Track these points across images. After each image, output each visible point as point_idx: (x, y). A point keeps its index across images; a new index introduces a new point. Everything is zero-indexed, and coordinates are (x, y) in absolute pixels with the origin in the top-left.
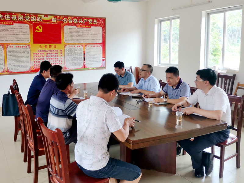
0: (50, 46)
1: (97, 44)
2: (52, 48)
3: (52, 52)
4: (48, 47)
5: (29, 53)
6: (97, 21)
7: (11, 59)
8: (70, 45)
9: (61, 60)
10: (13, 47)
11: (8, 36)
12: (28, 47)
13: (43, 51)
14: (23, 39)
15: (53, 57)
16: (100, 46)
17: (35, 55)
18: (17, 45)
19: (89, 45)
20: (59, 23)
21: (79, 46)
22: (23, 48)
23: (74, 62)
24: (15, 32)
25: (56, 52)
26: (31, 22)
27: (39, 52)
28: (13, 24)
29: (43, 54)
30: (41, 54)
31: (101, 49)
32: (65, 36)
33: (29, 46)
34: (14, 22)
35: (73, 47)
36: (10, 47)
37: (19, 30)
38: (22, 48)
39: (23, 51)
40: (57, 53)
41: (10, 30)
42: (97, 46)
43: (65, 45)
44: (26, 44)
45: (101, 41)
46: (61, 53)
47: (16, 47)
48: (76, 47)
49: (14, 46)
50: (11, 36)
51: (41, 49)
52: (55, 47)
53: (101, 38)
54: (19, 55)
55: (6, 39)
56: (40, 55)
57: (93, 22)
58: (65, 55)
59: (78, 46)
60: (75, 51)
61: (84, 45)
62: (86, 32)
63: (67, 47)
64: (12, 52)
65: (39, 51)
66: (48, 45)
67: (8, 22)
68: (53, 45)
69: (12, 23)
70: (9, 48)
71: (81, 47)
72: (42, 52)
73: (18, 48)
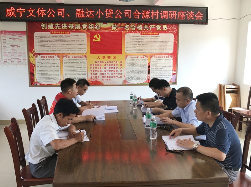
0: (109, 57)
1: (166, 54)
2: (111, 59)
3: (111, 64)
4: (106, 58)
5: (86, 64)
6: (167, 27)
7: (67, 70)
8: (132, 56)
9: (121, 72)
10: (69, 57)
11: (64, 46)
12: (84, 58)
13: (101, 62)
14: (79, 50)
15: (112, 70)
16: (170, 57)
17: (92, 66)
18: (74, 56)
19: (156, 56)
20: (120, 30)
21: (143, 57)
22: (80, 59)
23: (136, 75)
24: (71, 41)
25: (115, 63)
26: (88, 30)
27: (96, 64)
28: (70, 34)
29: (101, 65)
30: (98, 65)
31: (172, 61)
32: (127, 45)
33: (86, 56)
34: (71, 31)
35: (135, 59)
36: (67, 57)
37: (75, 39)
38: (78, 59)
39: (79, 62)
40: (117, 65)
41: (66, 39)
42: (167, 57)
43: (126, 56)
44: (83, 55)
45: (171, 51)
46: (121, 65)
47: (73, 57)
48: (139, 58)
49: (71, 56)
50: (67, 46)
51: (99, 60)
52: (114, 58)
53: (172, 48)
54: (75, 66)
55: (62, 49)
56: (97, 67)
57: (161, 28)
58: (126, 67)
59: (141, 57)
60: (138, 63)
61: (149, 57)
62: (152, 40)
63: (128, 59)
64: (68, 63)
65: (96, 62)
66: (106, 56)
67: (65, 32)
68: (112, 56)
69: (69, 32)
70: (65, 59)
71: (145, 58)
72: (100, 64)
73: (74, 59)
